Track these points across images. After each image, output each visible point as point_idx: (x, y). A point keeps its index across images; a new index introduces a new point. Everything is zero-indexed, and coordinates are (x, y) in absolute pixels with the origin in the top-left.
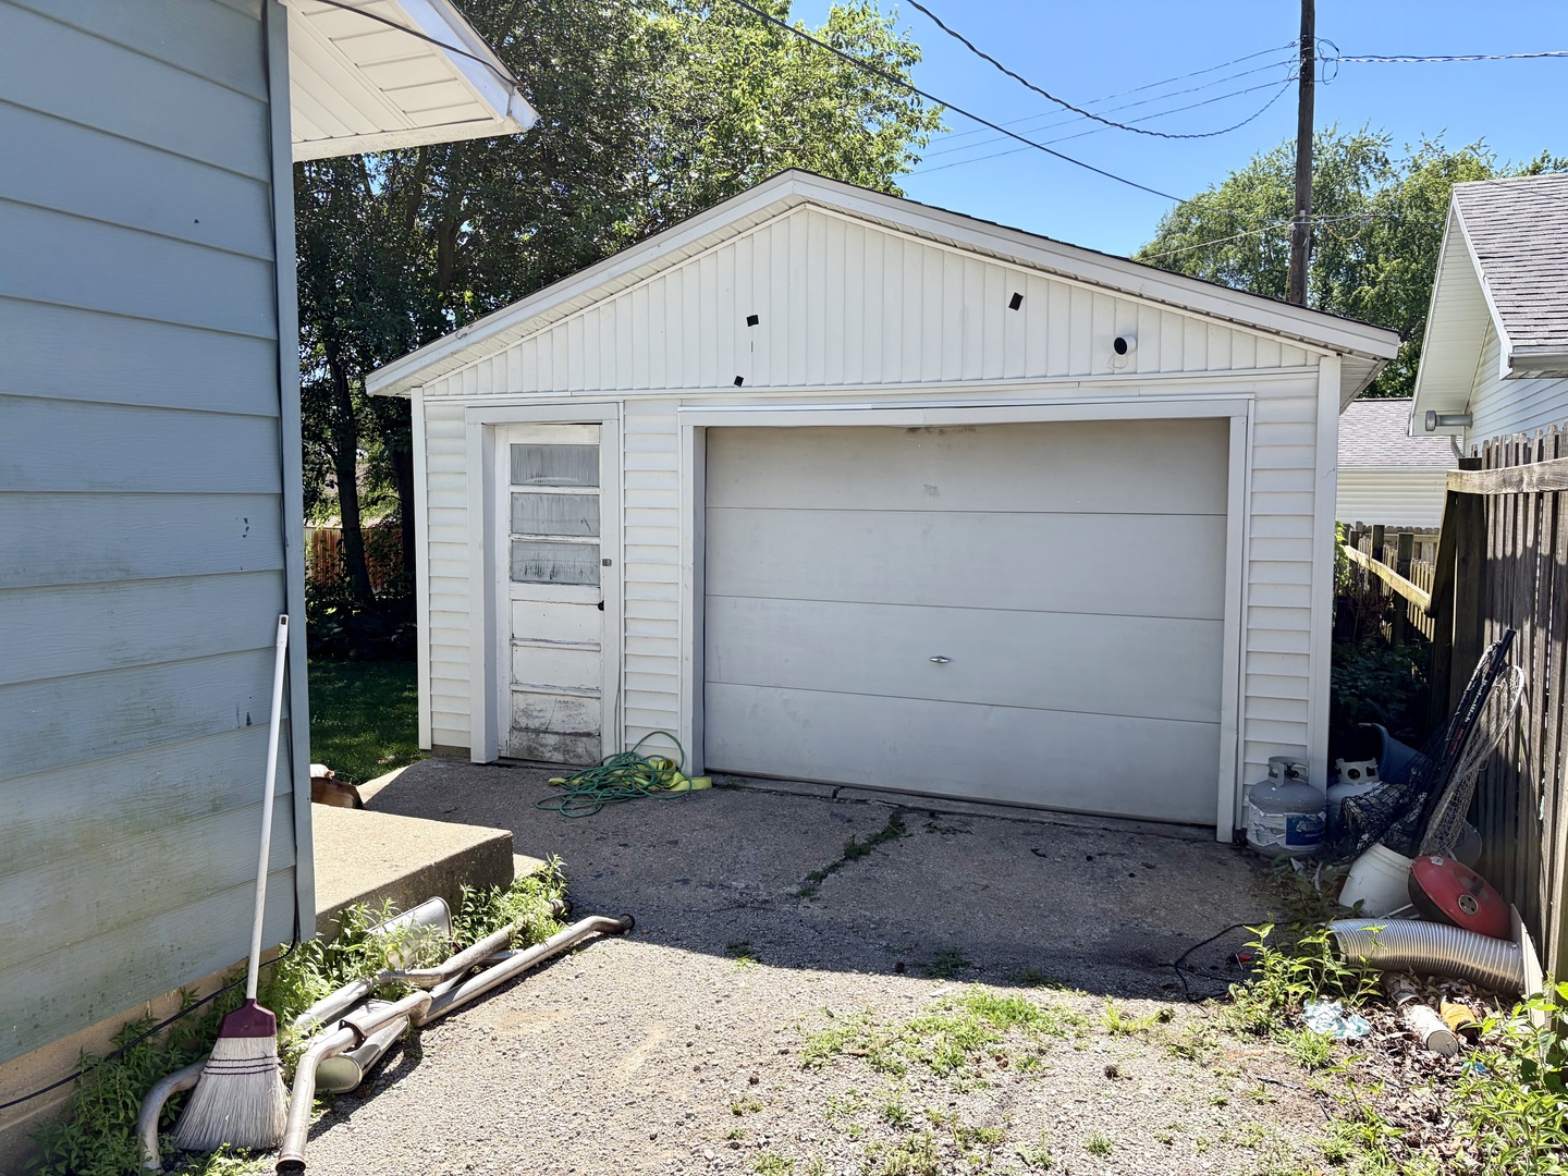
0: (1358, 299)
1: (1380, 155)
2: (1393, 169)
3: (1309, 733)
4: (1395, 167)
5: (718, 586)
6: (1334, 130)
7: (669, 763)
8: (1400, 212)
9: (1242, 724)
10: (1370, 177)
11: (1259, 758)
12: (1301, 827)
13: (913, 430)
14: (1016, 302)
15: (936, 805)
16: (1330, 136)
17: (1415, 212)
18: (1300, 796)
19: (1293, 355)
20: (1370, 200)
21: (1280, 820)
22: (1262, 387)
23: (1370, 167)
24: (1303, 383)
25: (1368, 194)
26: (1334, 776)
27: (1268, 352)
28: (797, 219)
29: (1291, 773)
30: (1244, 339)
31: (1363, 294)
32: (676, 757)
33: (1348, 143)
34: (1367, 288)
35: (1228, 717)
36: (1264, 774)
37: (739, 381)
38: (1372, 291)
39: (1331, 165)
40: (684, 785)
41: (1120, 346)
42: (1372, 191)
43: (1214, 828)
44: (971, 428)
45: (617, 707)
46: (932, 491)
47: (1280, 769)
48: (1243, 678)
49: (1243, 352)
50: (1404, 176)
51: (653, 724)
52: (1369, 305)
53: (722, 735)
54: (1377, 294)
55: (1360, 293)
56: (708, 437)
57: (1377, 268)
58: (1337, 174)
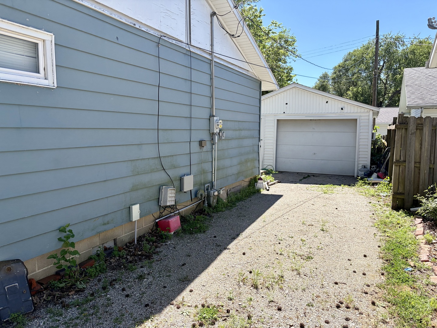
0: (396, 78)
1: (402, 40)
2: (406, 44)
3: (368, 162)
4: (406, 43)
5: (279, 143)
6: (390, 34)
7: (271, 170)
8: (407, 56)
9: (358, 161)
10: (400, 46)
11: (361, 165)
12: (366, 173)
13: (311, 120)
14: (327, 102)
15: (314, 174)
16: (389, 35)
17: (411, 55)
18: (366, 170)
19: (366, 110)
20: (400, 51)
21: (363, 173)
22: (362, 115)
23: (400, 44)
24: (367, 114)
25: (399, 50)
26: (371, 167)
27: (363, 110)
28: (294, 89)
29: (365, 167)
30: (359, 108)
31: (397, 77)
32: (272, 169)
33: (394, 37)
34: (398, 75)
35: (356, 160)
36: (361, 168)
37: (284, 113)
38: (399, 76)
39: (389, 43)
40: (274, 172)
41: (342, 109)
42: (400, 49)
43: (354, 176)
44: (320, 120)
45: (263, 162)
46: (314, 129)
47: (363, 166)
48: (359, 155)
49: (359, 110)
50: (409, 46)
51: (269, 164)
52: (399, 80)
53: (278, 166)
54: (401, 77)
55: (396, 77)
56: (278, 120)
57: (401, 70)
58: (391, 45)
